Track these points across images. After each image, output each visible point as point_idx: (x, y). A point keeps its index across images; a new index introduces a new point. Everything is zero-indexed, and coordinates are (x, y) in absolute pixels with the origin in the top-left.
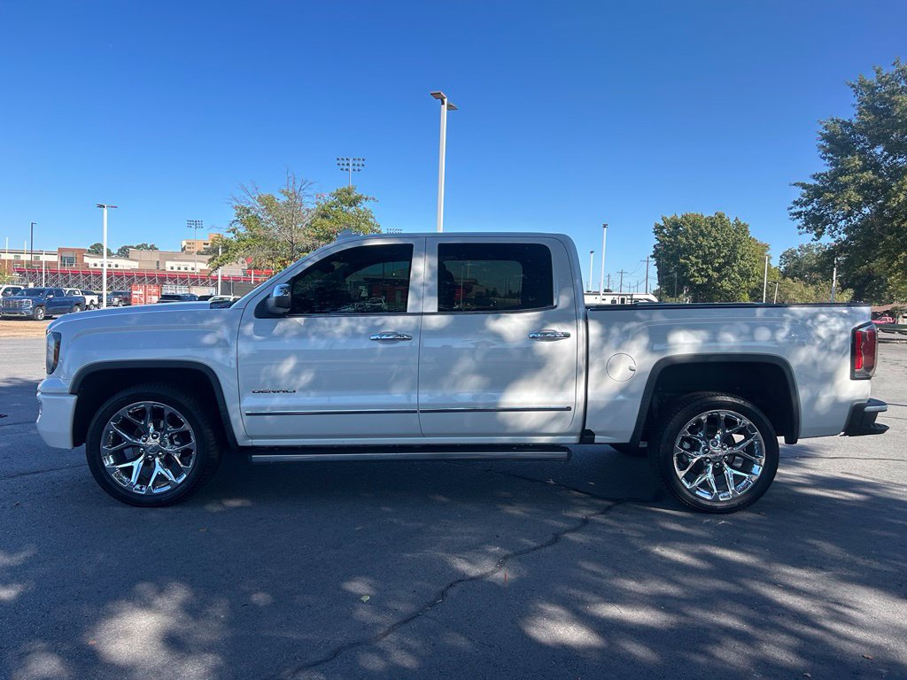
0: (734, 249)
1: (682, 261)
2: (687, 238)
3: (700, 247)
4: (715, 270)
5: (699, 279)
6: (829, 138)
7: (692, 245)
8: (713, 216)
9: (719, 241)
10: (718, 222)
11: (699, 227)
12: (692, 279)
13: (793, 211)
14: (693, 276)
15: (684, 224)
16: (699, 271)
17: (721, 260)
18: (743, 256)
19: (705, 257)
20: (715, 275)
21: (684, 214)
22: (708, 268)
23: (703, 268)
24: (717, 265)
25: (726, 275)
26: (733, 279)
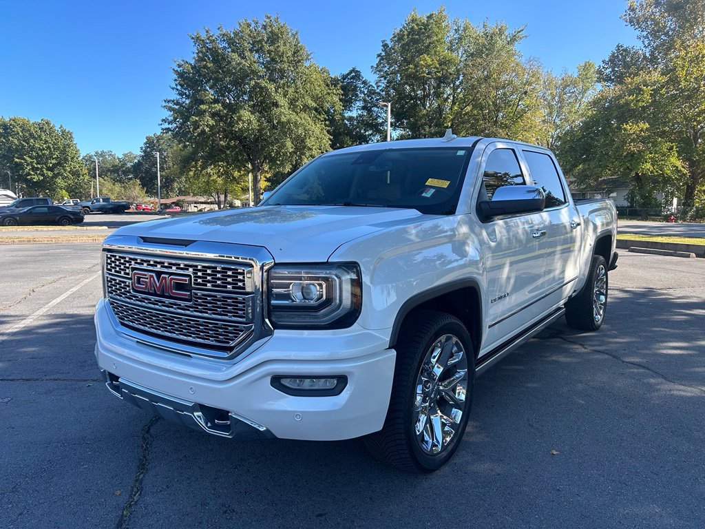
0: (64, 152)
1: (16, 160)
2: (19, 140)
3: (33, 149)
4: (49, 169)
5: (36, 177)
6: (181, 75)
7: (23, 146)
8: (40, 122)
9: (50, 145)
10: (44, 127)
11: (29, 130)
12: (29, 177)
13: (163, 127)
14: (29, 174)
15: (14, 126)
16: (34, 169)
17: (54, 161)
18: (72, 158)
19: (37, 157)
20: (50, 174)
21: (12, 117)
22: (42, 168)
23: (38, 168)
24: (51, 165)
25: (58, 174)
26: (66, 177)
